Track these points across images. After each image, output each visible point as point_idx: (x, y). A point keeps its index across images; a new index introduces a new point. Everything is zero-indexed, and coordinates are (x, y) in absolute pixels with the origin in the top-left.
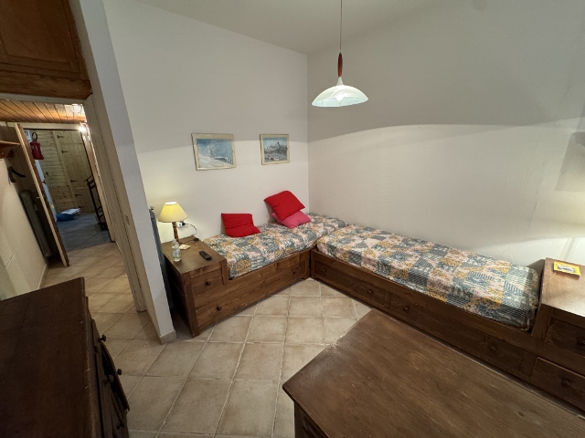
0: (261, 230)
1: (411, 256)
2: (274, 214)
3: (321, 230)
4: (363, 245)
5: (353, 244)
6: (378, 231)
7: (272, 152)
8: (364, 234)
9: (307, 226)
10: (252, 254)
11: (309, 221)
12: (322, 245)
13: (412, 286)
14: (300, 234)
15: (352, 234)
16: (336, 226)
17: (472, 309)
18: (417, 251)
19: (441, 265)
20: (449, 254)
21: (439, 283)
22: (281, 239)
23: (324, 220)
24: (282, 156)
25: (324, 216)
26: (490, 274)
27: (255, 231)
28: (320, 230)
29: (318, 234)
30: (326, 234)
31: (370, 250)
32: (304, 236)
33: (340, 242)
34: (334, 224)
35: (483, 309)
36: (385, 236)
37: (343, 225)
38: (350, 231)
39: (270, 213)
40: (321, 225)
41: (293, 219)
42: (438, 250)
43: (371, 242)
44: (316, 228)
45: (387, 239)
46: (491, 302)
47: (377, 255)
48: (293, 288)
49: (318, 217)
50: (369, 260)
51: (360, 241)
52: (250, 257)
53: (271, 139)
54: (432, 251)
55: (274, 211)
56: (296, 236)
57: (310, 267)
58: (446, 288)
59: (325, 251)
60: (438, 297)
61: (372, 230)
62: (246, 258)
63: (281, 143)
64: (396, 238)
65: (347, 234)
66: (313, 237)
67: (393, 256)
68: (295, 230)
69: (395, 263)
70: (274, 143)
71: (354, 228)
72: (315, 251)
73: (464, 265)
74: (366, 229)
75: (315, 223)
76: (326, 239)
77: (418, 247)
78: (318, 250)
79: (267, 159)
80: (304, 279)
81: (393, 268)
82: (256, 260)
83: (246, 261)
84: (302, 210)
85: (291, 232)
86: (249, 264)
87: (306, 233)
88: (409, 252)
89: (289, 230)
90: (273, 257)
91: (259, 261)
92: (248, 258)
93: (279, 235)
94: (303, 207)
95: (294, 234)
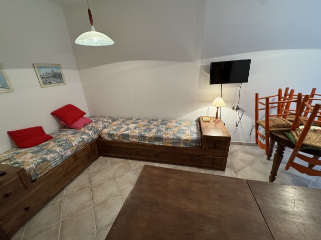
0: (53, 136)
1: (153, 129)
2: (62, 122)
4: (128, 129)
5: (123, 130)
6: (135, 119)
7: (48, 78)
8: (128, 122)
9: (90, 125)
11: (91, 122)
12: (104, 135)
13: (157, 143)
14: (87, 131)
15: (121, 124)
16: (110, 121)
17: (182, 146)
18: (155, 125)
19: (167, 129)
20: (168, 124)
21: (168, 138)
22: (73, 139)
23: (101, 119)
24: (59, 80)
25: (101, 117)
26: (184, 128)
27: (49, 138)
28: (100, 126)
29: (99, 129)
30: (105, 127)
31: (133, 131)
32: (90, 133)
33: (115, 130)
34: (108, 120)
35: (185, 144)
36: (138, 121)
37: (114, 120)
38: (119, 122)
39: (59, 123)
40: (100, 122)
41: (78, 123)
42: (164, 122)
43: (132, 126)
44: (97, 125)
45: (140, 123)
46: (187, 140)
47: (137, 132)
48: (90, 167)
49: (97, 118)
50: (134, 136)
51: (126, 127)
52: (48, 158)
53: (45, 67)
54: (161, 124)
55: (62, 120)
56: (84, 133)
57: (99, 150)
58: (171, 140)
59: (107, 138)
60: (169, 145)
61: (131, 119)
62: (45, 160)
64: (144, 121)
65: (118, 125)
66: (96, 131)
67: (145, 131)
68: (83, 130)
69: (147, 135)
70: (49, 71)
71: (121, 120)
72: (100, 140)
73: (175, 127)
74: (128, 119)
75: (96, 122)
76: (106, 131)
77: (155, 123)
78: (102, 139)
79: (45, 83)
80: (96, 159)
81: (147, 137)
82: (54, 159)
83: (45, 163)
84: (84, 116)
85: (80, 132)
86: (49, 164)
87: (91, 130)
88: (152, 127)
89: (78, 131)
90: (70, 152)
91: (57, 159)
92: (47, 160)
93: (70, 136)
94: (85, 114)
95: (82, 133)
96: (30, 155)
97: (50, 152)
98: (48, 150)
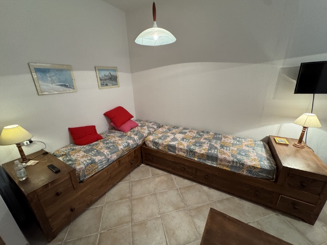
0: (103, 136)
1: (204, 143)
2: (112, 124)
3: (147, 131)
4: (174, 139)
5: (169, 139)
6: (181, 128)
7: (106, 80)
8: (174, 131)
9: (136, 129)
10: (97, 159)
11: (137, 126)
12: (149, 142)
13: (209, 163)
14: (133, 136)
15: (166, 132)
16: (155, 127)
18: (206, 139)
20: (223, 139)
21: (225, 160)
22: (120, 142)
23: (147, 124)
24: (114, 82)
25: (147, 121)
26: (247, 149)
27: (99, 138)
28: (145, 131)
29: (145, 134)
30: (150, 134)
31: (180, 142)
32: (136, 137)
33: (160, 138)
34: (154, 126)
36: (186, 131)
37: (159, 127)
38: (165, 130)
39: (109, 123)
40: (146, 127)
41: (126, 126)
42: (217, 136)
43: (179, 136)
44: (143, 130)
45: (188, 133)
47: (185, 145)
49: (144, 122)
50: (181, 149)
51: (172, 137)
52: (97, 160)
53: (104, 70)
54: (214, 138)
55: (112, 121)
56: (130, 138)
57: (142, 157)
58: (229, 162)
59: (151, 145)
60: (225, 168)
61: (177, 128)
62: (93, 162)
63: (112, 73)
64: (192, 132)
65: (164, 132)
66: (141, 137)
67: (195, 145)
68: (129, 133)
69: (197, 150)
70: (107, 73)
71: (167, 127)
72: (144, 146)
73: (233, 145)
74: (174, 128)
75: (142, 126)
76: (151, 138)
77: (206, 136)
78: (146, 146)
79: (102, 85)
80: (138, 166)
81: (197, 153)
82: (101, 162)
83: (93, 165)
84: (132, 119)
85: (126, 135)
86: (96, 167)
87: (136, 135)
88: (202, 140)
89: (125, 134)
90: (116, 157)
91: (104, 162)
92: (95, 162)
93: (117, 139)
94: (133, 117)
95: (128, 137)
96: (82, 153)
97: (99, 153)
98: (97, 151)
